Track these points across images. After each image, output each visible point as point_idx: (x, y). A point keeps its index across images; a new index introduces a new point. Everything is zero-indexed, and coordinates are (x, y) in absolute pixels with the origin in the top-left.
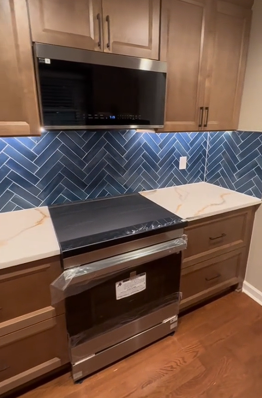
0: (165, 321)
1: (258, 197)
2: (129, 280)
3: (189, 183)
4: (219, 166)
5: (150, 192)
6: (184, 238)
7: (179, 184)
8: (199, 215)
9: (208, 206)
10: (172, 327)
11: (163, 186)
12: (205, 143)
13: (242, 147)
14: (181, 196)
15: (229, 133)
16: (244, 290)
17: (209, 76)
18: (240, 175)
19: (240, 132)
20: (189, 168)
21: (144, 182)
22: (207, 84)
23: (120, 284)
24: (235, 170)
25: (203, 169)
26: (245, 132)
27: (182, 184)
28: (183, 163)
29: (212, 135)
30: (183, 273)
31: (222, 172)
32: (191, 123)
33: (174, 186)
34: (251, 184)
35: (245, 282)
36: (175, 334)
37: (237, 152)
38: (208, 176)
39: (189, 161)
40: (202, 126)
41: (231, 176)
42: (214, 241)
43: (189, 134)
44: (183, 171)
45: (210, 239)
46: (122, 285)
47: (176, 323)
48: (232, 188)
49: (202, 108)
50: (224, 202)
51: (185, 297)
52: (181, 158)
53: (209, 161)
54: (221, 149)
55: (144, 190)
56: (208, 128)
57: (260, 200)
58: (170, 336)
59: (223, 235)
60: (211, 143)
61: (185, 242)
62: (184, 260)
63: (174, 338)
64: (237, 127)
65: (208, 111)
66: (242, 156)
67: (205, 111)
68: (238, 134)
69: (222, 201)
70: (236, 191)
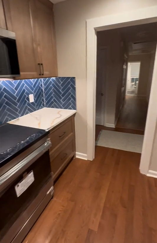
0: (48, 193)
1: (75, 110)
2: (23, 180)
3: (37, 110)
4: (52, 97)
5: (15, 120)
6: (49, 141)
7: (32, 111)
8: (53, 125)
9: (54, 120)
10: (52, 193)
11: (22, 115)
12: (41, 85)
13: (62, 85)
14: (37, 118)
15: (54, 78)
16: (77, 157)
17: (39, 45)
18: (64, 100)
19: (60, 78)
20: (36, 101)
21: (9, 115)
22: (39, 49)
23: (18, 186)
24: (61, 98)
25: (43, 100)
26: (62, 77)
27: (33, 112)
28: (32, 98)
29: (44, 80)
30: (51, 160)
31: (54, 100)
32: (35, 73)
33: (29, 113)
34: (70, 104)
35: (77, 153)
36: (54, 196)
37: (60, 88)
38: (47, 104)
39: (35, 97)
40: (41, 75)
41: (60, 101)
42: (61, 137)
43: (32, 80)
44: (32, 103)
45: (60, 137)
46: (19, 186)
47: (54, 190)
48: (61, 108)
49: (39, 64)
50: (61, 115)
51: (54, 173)
52: (29, 95)
53: (46, 95)
54: (51, 88)
55: (10, 120)
56: (44, 76)
57: (76, 111)
58: (52, 200)
59: (65, 133)
60: (45, 85)
61: (50, 142)
62: (50, 153)
63: (54, 199)
64: (57, 74)
65: (43, 66)
66: (63, 90)
67: (41, 66)
68: (58, 79)
69: (60, 115)
70: (64, 109)
